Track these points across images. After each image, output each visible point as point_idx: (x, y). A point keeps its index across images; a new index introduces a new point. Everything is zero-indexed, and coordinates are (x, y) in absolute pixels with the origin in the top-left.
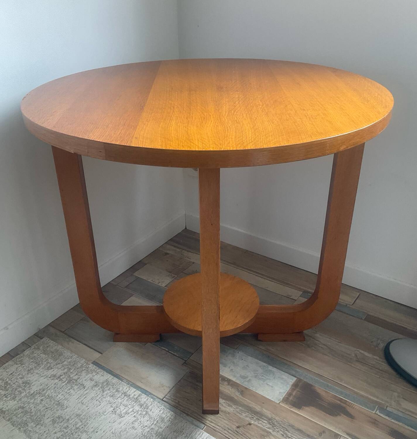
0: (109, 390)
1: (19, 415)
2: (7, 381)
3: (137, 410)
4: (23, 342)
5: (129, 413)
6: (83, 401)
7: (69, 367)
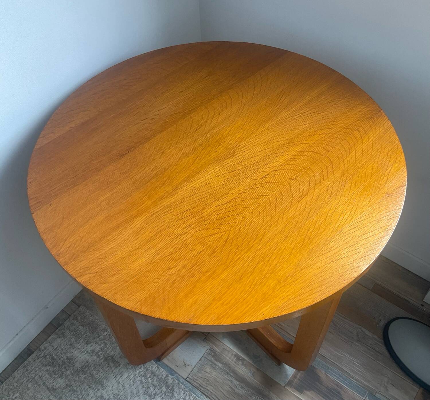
0: (140, 369)
1: (67, 393)
2: (53, 356)
3: (165, 391)
4: (63, 310)
5: (158, 395)
6: (119, 380)
7: (105, 341)
